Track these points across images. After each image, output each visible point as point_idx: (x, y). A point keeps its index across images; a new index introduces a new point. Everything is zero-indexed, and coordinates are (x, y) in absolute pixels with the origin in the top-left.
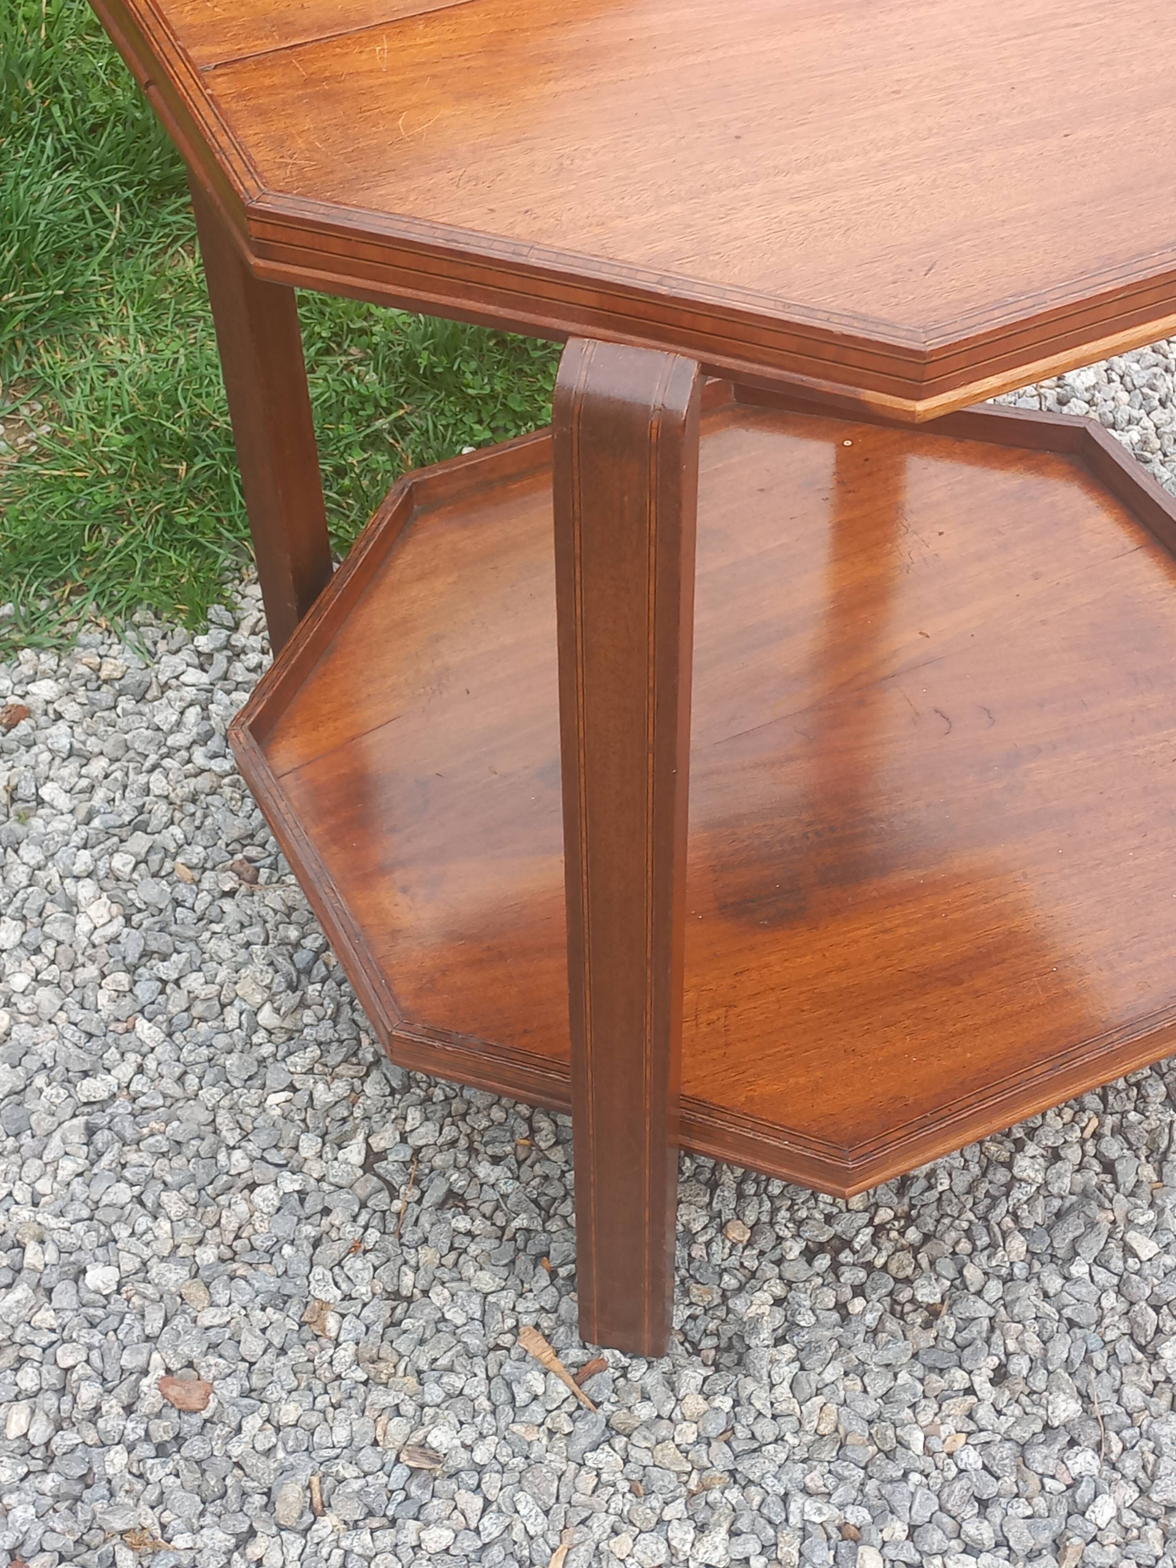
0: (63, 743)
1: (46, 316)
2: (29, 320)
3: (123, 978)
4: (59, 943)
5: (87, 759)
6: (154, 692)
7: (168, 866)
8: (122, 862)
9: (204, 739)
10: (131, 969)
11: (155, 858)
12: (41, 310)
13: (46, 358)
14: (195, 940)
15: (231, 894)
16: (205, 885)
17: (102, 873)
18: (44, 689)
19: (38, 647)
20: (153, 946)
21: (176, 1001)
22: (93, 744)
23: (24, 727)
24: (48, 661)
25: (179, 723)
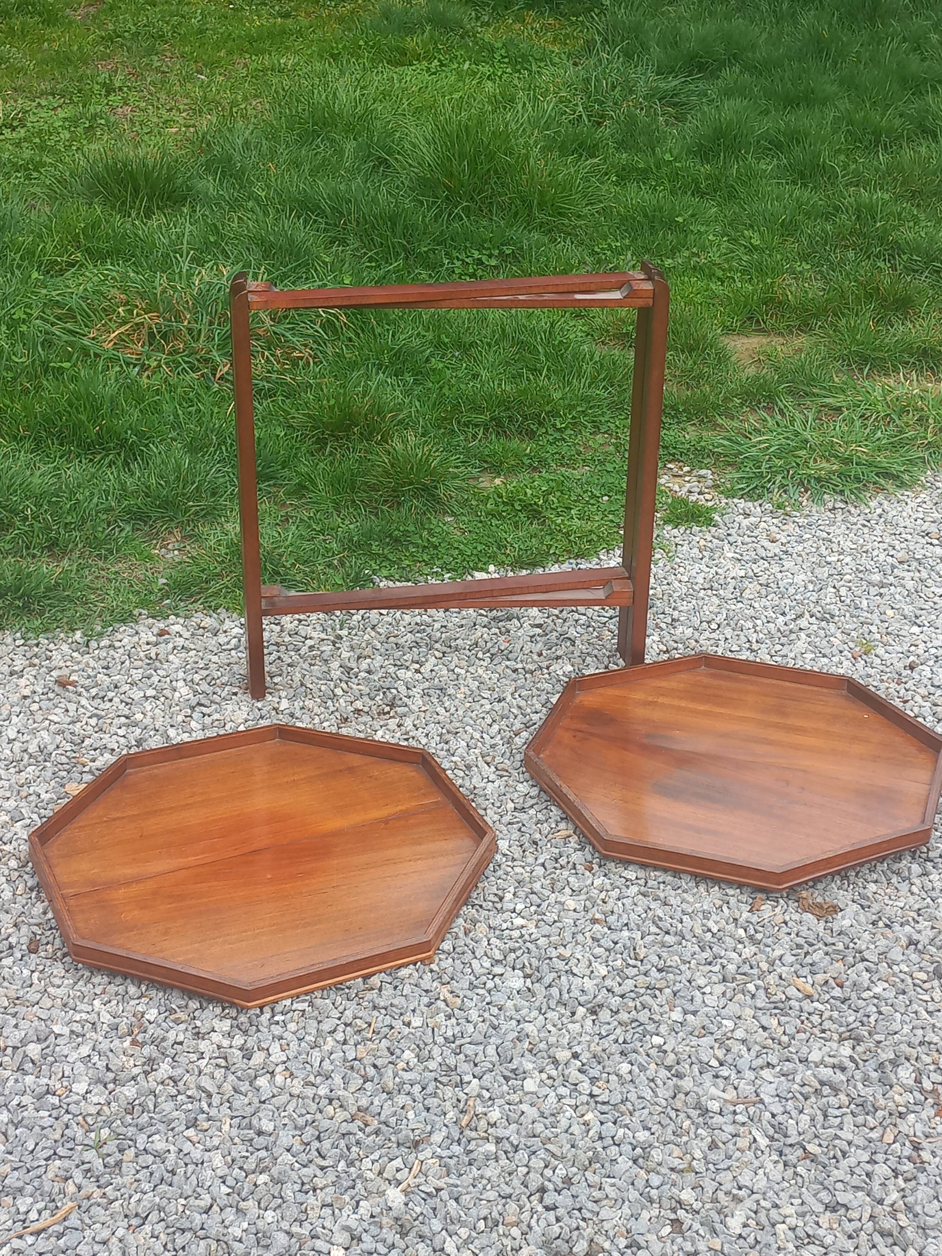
0: (181, 644)
1: (203, 512)
2: (196, 513)
3: (189, 711)
4: (167, 698)
5: (189, 650)
6: (221, 631)
7: (213, 682)
8: (197, 677)
9: (236, 648)
10: (193, 708)
11: (209, 678)
12: (202, 510)
13: (200, 528)
14: (219, 704)
15: (235, 694)
16: (226, 689)
17: (188, 680)
18: (177, 628)
19: (177, 615)
20: (203, 702)
21: (207, 720)
22: (192, 646)
23: (167, 636)
24: (181, 621)
25: (228, 643)
